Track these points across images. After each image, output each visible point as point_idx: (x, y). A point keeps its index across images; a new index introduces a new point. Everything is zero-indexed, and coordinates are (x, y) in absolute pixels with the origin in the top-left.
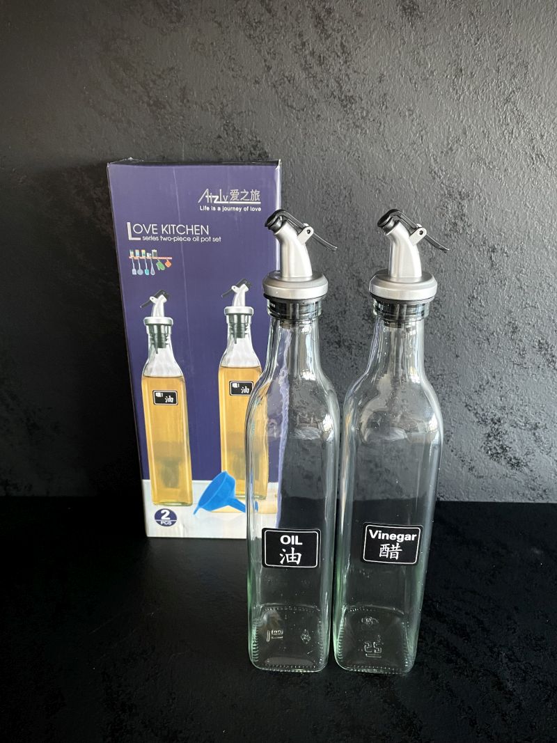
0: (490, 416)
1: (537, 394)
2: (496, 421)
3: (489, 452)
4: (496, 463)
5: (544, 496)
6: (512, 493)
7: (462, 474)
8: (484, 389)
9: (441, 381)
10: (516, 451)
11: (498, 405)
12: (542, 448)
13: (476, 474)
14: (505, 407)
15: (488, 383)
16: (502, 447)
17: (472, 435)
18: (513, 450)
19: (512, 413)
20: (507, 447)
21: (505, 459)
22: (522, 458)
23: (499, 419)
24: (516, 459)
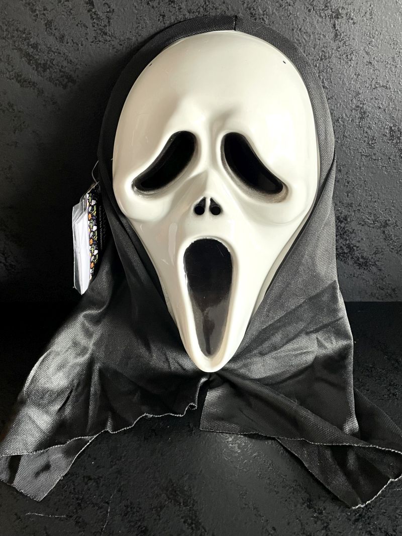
2: (342, 220)
4: (342, 263)
5: (393, 295)
10: (364, 250)
12: (392, 247)
14: (352, 204)
18: (360, 249)
19: (359, 210)
20: (355, 246)
21: (352, 258)
22: (370, 257)
23: (346, 216)
24: (364, 259)
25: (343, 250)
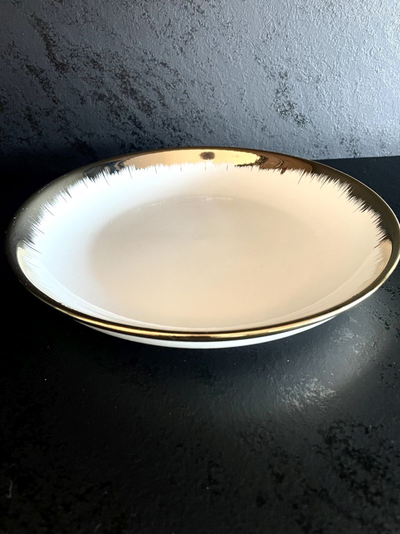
0: (277, 70)
1: (319, 42)
2: (283, 76)
3: (278, 109)
4: (284, 121)
5: (326, 153)
6: (299, 151)
7: (255, 134)
8: (271, 39)
9: (231, 30)
10: (301, 107)
11: (285, 57)
12: (323, 102)
13: (268, 134)
14: (290, 59)
15: (274, 31)
16: (289, 104)
17: (262, 91)
18: (298, 106)
19: (296, 65)
20: (294, 103)
21: (292, 116)
22: (307, 115)
23: (286, 73)
24: (302, 116)
25: (285, 107)
